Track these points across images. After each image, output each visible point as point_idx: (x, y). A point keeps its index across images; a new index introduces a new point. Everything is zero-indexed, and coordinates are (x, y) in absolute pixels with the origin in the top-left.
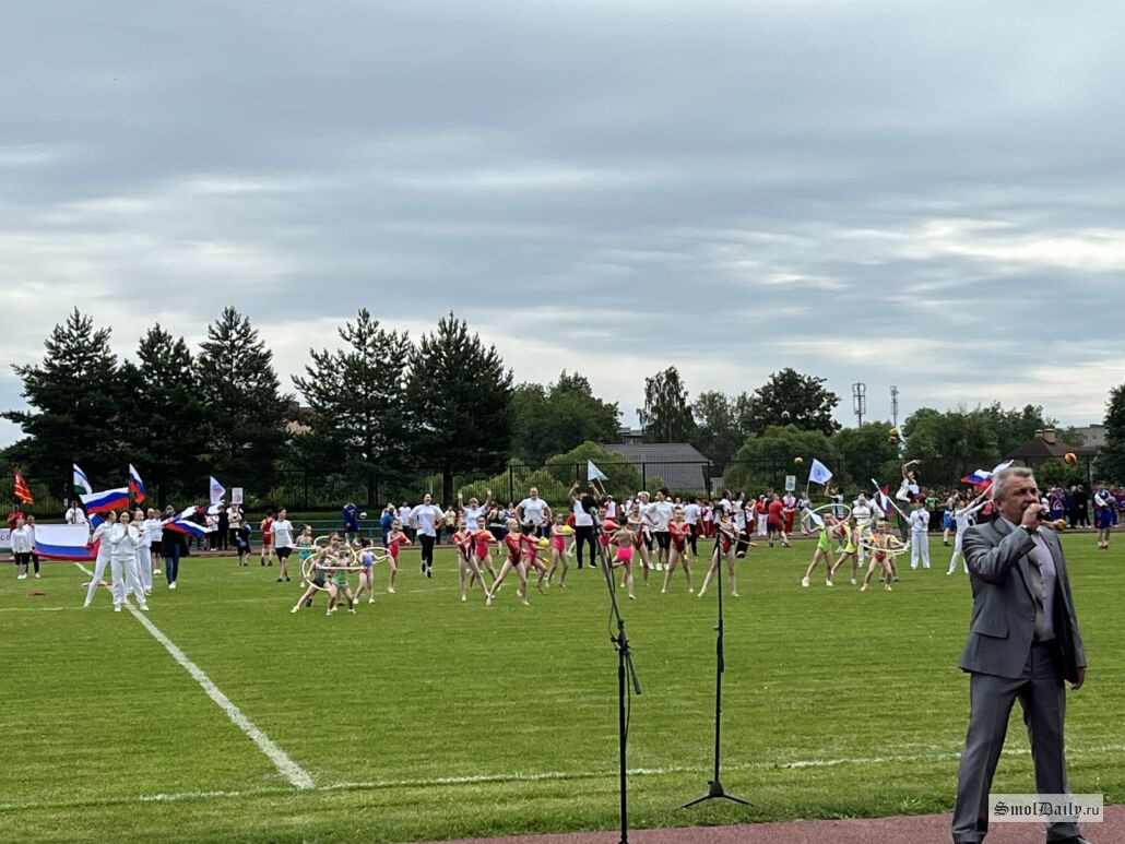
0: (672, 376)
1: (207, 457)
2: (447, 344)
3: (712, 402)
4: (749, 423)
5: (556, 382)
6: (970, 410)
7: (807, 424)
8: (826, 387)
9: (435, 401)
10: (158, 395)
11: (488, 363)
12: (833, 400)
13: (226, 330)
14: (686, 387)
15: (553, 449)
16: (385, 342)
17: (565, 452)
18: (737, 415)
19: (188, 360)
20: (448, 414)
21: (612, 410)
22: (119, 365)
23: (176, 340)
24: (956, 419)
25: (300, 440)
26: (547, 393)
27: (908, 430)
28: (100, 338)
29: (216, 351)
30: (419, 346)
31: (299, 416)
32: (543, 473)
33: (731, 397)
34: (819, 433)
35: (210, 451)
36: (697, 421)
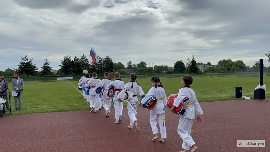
0: (130, 62)
2: (107, 58)
3: (134, 65)
4: (138, 67)
5: (118, 62)
6: (160, 65)
8: (146, 63)
9: (105, 64)
10: (76, 63)
11: (111, 60)
13: (83, 57)
14: (132, 63)
16: (100, 58)
17: (119, 70)
19: (79, 60)
20: (107, 66)
21: (124, 65)
22: (71, 60)
23: (78, 58)
25: (91, 68)
26: (117, 64)
27: (154, 67)
28: (69, 58)
29: (82, 59)
30: (104, 58)
31: (91, 66)
33: (136, 64)
34: (145, 68)
36: (133, 67)
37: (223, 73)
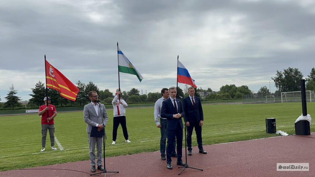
1: (58, 100)
2: (90, 85)
3: (124, 92)
4: (129, 95)
5: (105, 90)
7: (136, 95)
8: (138, 90)
10: (51, 92)
11: (96, 87)
12: (139, 92)
15: (104, 98)
16: (82, 84)
17: (106, 98)
18: (127, 94)
21: (112, 93)
22: (45, 88)
24: (154, 94)
26: (104, 92)
27: (148, 95)
28: (43, 85)
30: (86, 85)
32: (103, 101)
33: (127, 92)
34: (137, 96)
35: (58, 99)
36: (123, 95)
37: (227, 100)
